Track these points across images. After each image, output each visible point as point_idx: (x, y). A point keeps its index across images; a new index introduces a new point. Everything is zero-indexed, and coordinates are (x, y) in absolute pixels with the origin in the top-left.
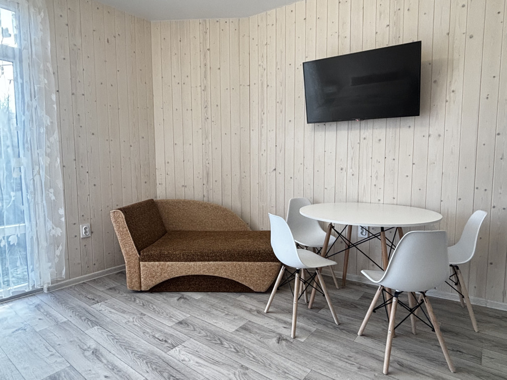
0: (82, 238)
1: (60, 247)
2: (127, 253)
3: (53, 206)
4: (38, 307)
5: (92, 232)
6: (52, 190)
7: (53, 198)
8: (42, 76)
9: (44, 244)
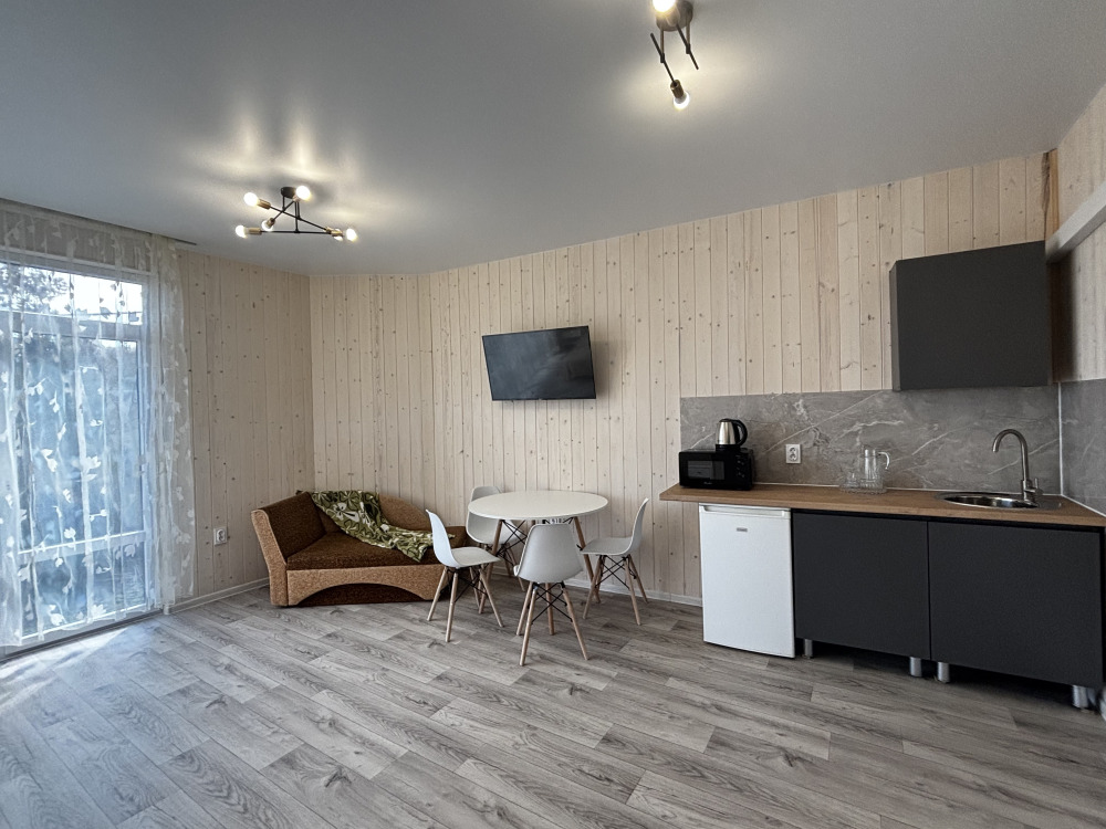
0: (217, 545)
1: (188, 557)
2: (271, 561)
3: (179, 508)
4: (158, 631)
5: (229, 538)
6: (180, 489)
7: (181, 498)
8: (172, 358)
9: (167, 553)
